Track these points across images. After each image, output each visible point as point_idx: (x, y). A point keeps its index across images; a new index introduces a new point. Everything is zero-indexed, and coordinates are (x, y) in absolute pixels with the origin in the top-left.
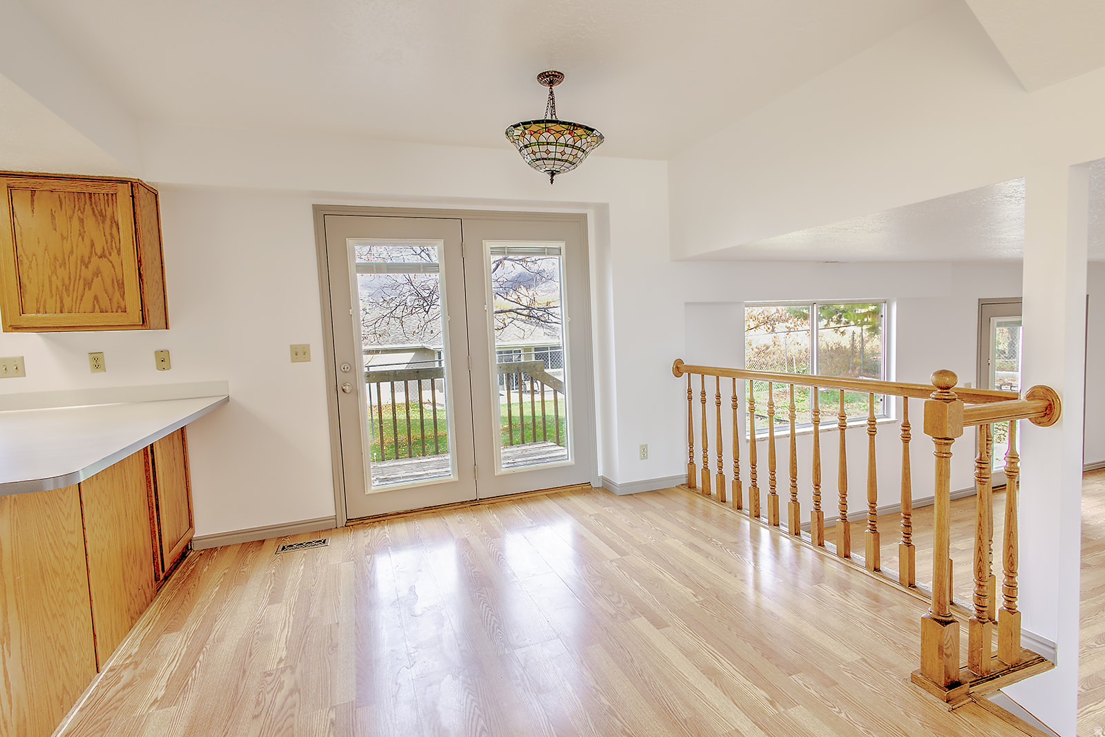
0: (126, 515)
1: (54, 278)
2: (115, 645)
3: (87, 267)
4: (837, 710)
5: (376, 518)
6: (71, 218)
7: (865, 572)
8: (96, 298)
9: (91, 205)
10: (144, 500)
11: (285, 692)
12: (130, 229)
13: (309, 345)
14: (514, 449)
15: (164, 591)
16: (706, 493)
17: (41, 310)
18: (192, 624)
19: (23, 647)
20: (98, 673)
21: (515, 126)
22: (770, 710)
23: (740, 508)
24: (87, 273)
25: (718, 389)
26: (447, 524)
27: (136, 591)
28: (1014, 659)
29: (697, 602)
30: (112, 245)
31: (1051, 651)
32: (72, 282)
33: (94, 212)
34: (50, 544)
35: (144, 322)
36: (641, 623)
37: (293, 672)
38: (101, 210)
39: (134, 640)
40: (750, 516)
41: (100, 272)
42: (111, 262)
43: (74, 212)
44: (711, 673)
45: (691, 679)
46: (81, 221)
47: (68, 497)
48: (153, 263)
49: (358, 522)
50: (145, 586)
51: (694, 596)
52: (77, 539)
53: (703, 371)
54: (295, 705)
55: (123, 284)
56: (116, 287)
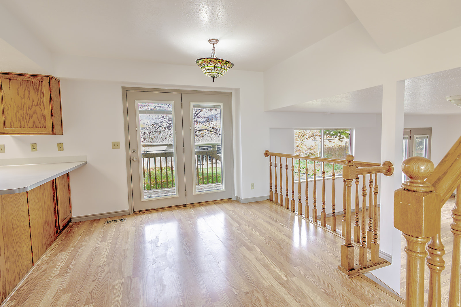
0: (45, 207)
1: (18, 114)
2: (40, 256)
3: (31, 110)
4: (309, 278)
5: (145, 211)
6: (25, 90)
7: (331, 231)
8: (34, 122)
9: (33, 85)
10: (52, 201)
11: (105, 273)
12: (48, 95)
13: (119, 142)
14: (204, 185)
15: (59, 237)
16: (277, 203)
17: (12, 126)
18: (70, 249)
19: (5, 253)
20: (33, 266)
21: (199, 60)
22: (285, 278)
23: (288, 208)
24: (31, 112)
25: (281, 162)
26: (173, 214)
27: (48, 236)
28: (376, 261)
29: (265, 242)
30: (41, 101)
31: (390, 259)
32: (25, 115)
33: (34, 88)
34: (16, 215)
35: (53, 132)
36: (243, 249)
37: (109, 266)
38: (37, 88)
39: (47, 255)
40: (292, 211)
41: (36, 112)
42: (40, 108)
43: (26, 88)
44: (266, 266)
45: (258, 268)
46: (29, 92)
47: (23, 198)
48: (57, 108)
49: (138, 212)
50: (52, 235)
51: (265, 240)
52: (26, 214)
53: (275, 155)
54: (109, 277)
55: (45, 116)
56: (42, 118)
